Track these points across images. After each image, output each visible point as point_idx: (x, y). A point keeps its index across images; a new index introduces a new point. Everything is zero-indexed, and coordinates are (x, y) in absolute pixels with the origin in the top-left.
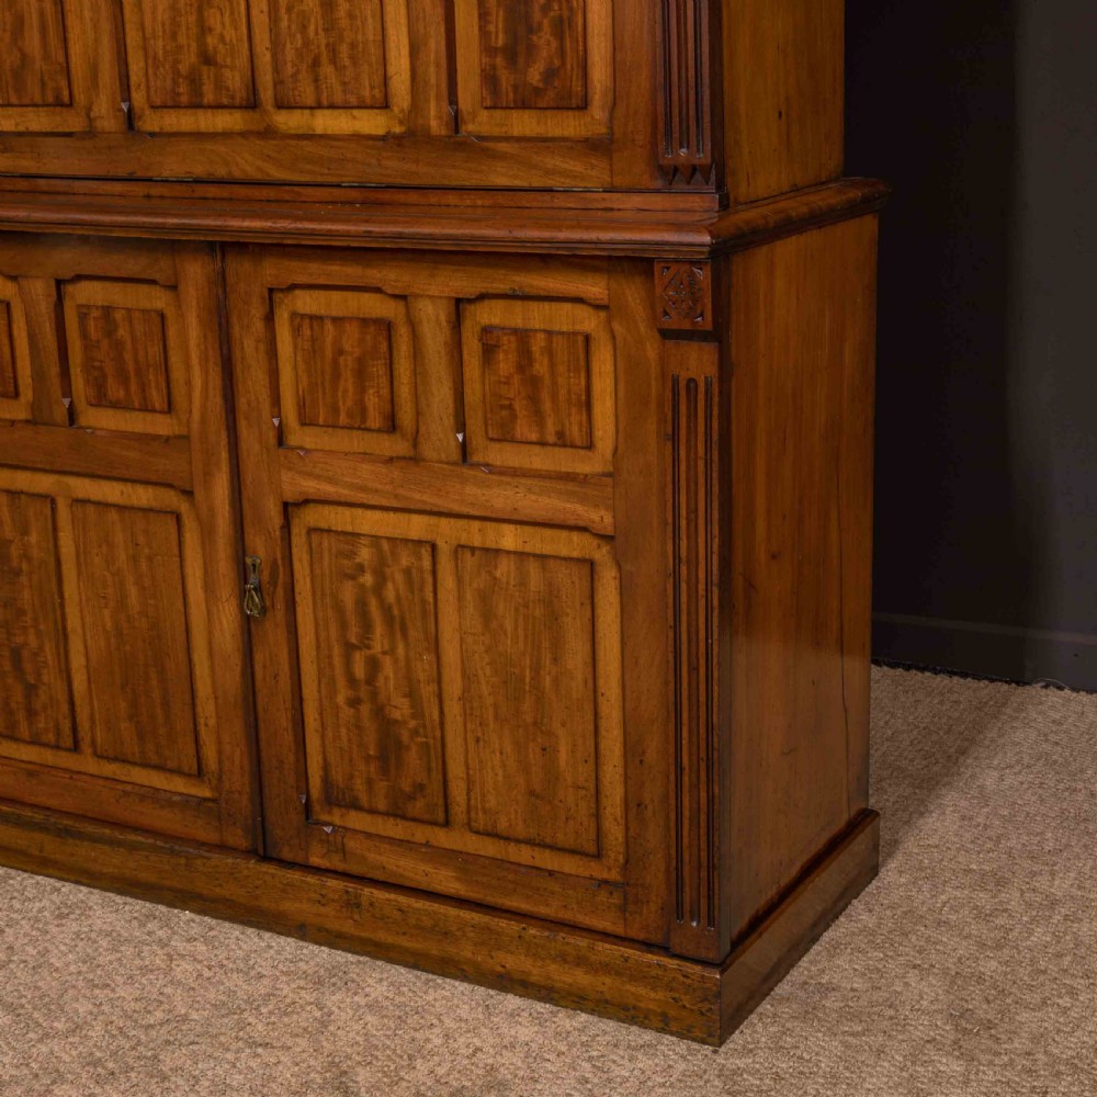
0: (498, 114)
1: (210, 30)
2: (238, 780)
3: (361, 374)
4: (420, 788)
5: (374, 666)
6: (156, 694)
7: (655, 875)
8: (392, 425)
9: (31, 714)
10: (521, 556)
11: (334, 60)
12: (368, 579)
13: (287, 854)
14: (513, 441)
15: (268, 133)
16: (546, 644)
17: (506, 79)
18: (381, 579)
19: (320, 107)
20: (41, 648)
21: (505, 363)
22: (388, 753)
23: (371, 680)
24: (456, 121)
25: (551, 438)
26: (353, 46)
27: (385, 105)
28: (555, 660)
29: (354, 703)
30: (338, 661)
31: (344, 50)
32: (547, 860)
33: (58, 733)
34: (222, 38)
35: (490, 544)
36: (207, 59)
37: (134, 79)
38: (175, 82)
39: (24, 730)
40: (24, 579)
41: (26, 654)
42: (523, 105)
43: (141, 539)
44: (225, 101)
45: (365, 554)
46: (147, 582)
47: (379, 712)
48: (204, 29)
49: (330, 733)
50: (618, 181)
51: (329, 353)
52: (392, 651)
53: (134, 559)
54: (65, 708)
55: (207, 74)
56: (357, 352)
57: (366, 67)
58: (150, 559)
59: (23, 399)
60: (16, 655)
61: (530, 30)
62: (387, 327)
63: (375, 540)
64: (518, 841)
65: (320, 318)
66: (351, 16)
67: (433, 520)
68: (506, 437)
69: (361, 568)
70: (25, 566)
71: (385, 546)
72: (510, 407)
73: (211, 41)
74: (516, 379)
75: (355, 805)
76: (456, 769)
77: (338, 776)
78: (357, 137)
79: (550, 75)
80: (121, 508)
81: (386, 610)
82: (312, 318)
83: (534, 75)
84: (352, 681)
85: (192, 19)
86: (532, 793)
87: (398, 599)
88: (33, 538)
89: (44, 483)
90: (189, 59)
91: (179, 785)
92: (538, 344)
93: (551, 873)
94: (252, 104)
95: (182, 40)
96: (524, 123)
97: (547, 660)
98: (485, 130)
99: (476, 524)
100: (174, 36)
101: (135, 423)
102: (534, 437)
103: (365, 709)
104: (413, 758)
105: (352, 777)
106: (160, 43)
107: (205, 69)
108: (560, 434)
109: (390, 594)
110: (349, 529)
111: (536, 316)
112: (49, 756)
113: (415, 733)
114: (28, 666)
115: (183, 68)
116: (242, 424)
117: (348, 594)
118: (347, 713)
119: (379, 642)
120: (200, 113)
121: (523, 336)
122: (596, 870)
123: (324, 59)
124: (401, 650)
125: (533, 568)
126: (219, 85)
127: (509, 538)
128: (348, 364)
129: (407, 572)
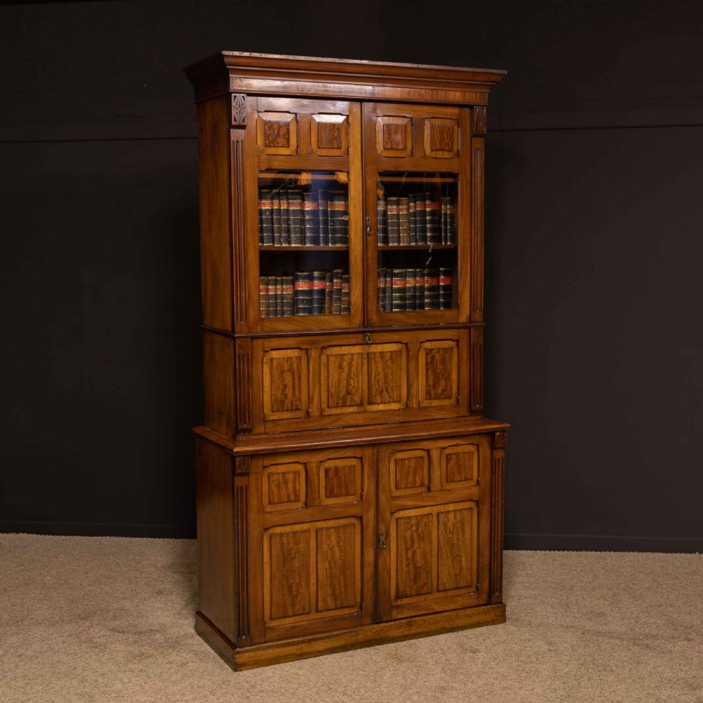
0: (429, 401)
1: (350, 385)
2: (369, 602)
3: (415, 473)
4: (425, 584)
5: (414, 552)
6: (342, 584)
7: (486, 586)
8: (422, 485)
9: (293, 605)
10: (455, 511)
11: (387, 391)
12: (414, 528)
13: (385, 619)
14: (455, 482)
15: (365, 411)
16: (460, 533)
17: (433, 393)
18: (418, 526)
19: (382, 403)
20: (300, 581)
21: (452, 462)
22: (416, 578)
23: (413, 557)
24: (419, 403)
25: (463, 479)
26: (392, 387)
27: (399, 401)
28: (463, 537)
29: (408, 566)
30: (404, 554)
31: (390, 388)
32: (458, 592)
33: (304, 608)
34: (354, 387)
35: (447, 510)
36: (348, 393)
37: (322, 400)
38: (338, 400)
39: (290, 613)
40: (296, 560)
41: (294, 585)
42: (436, 398)
43: (342, 535)
44: (353, 404)
45: (414, 521)
46: (342, 548)
47: (415, 565)
48: (348, 384)
49: (400, 577)
50: (460, 415)
51: (406, 467)
52: (420, 546)
53: (338, 543)
54: (307, 599)
55: (349, 397)
56: (414, 467)
57: (396, 392)
58: (344, 541)
59: (301, 501)
60: (290, 587)
61: (439, 380)
62: (422, 458)
63: (417, 516)
64: (450, 590)
65: (404, 459)
66: (392, 379)
67: (432, 507)
68: (453, 481)
69: (412, 526)
70: (297, 556)
71: (419, 518)
72: (454, 473)
73: (350, 388)
74: (455, 467)
75: (406, 596)
76: (434, 575)
77: (401, 589)
78: (391, 410)
79: (443, 391)
80: (335, 528)
81: (419, 535)
82: (402, 459)
83: (439, 390)
84: (407, 559)
85: (345, 382)
86: (455, 575)
87: (422, 531)
88: (302, 545)
89: (305, 526)
90: (343, 393)
91: (346, 611)
92: (461, 455)
93: (459, 595)
94: (361, 404)
95: (341, 388)
96: (436, 403)
97: (460, 536)
98: (426, 405)
99: (442, 506)
100: (338, 387)
101: (341, 500)
102: (459, 479)
103: (411, 566)
104: (424, 576)
105: (406, 588)
106: (334, 389)
107: (348, 396)
108: (465, 478)
109: (420, 530)
110: (408, 515)
111: (459, 449)
112: (298, 618)
113: (425, 568)
114: (294, 589)
115: (341, 396)
116: (380, 493)
117: (408, 534)
118: (405, 569)
119: (416, 546)
120: (344, 408)
121: (457, 454)
122: (470, 590)
123: (384, 391)
124: (422, 546)
125: (458, 513)
126: (352, 400)
127: (451, 507)
128: (411, 470)
129: (425, 523)
